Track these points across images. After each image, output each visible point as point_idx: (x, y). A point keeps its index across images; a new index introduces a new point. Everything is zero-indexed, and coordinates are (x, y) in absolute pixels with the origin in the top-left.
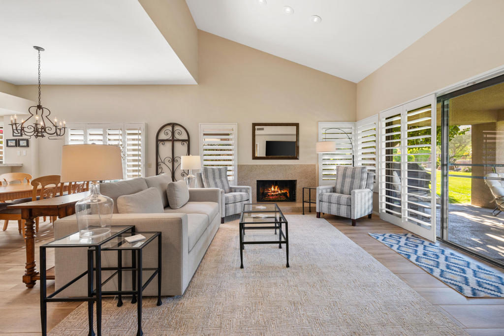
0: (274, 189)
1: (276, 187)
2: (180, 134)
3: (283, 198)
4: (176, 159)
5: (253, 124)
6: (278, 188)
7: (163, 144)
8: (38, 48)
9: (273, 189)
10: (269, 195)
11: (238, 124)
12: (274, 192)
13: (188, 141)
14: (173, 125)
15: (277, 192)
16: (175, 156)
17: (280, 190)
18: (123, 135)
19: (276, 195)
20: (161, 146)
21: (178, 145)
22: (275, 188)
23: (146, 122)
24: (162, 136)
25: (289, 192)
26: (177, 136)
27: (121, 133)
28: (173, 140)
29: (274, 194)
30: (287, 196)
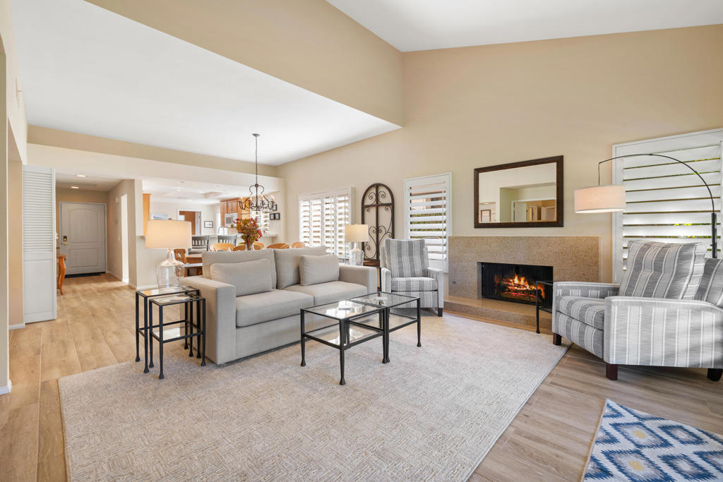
0: (518, 282)
1: (523, 279)
2: (384, 196)
3: (534, 298)
4: (380, 228)
5: (475, 169)
6: (525, 281)
7: (368, 211)
8: (255, 135)
9: (516, 281)
10: (509, 291)
11: (453, 174)
12: (519, 285)
13: (392, 205)
14: (377, 186)
15: (524, 286)
16: (380, 224)
17: (530, 284)
18: (334, 203)
19: (523, 292)
20: (367, 214)
21: (382, 210)
22: (519, 280)
23: (353, 186)
24: (368, 202)
25: (544, 291)
26: (382, 201)
27: (333, 201)
28: (378, 205)
29: (519, 289)
30: (540, 296)
